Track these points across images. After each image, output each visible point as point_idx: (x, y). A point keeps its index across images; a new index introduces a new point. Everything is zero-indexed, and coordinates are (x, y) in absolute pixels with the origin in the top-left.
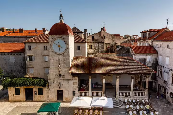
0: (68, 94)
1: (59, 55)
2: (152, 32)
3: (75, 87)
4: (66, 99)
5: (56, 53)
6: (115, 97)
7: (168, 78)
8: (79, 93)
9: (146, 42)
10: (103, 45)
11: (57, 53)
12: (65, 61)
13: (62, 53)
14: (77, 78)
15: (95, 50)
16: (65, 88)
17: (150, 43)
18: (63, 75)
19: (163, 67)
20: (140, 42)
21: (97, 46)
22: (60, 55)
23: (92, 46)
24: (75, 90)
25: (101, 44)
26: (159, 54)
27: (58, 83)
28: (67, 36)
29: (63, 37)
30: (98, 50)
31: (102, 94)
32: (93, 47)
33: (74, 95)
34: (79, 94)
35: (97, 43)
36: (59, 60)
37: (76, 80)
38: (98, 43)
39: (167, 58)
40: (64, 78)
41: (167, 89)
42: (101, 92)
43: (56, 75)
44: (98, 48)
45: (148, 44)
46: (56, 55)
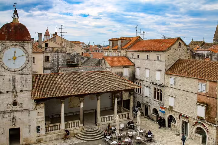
0: (29, 131)
1: (14, 72)
2: (125, 41)
3: (40, 120)
4: (24, 141)
5: (8, 68)
6: (96, 125)
7: (150, 92)
8: (46, 128)
9: (118, 52)
10: (64, 56)
11: (11, 70)
12: (24, 81)
13: (20, 69)
14: (43, 105)
15: (53, 63)
16: (23, 123)
17: (124, 54)
18: (21, 104)
19: (143, 81)
20: (113, 52)
21: (56, 57)
22: (16, 73)
23: (48, 57)
24: (40, 125)
25: (62, 54)
26: (136, 66)
27: (12, 117)
28: (28, 43)
29: (22, 44)
30: (58, 63)
31: (79, 123)
32: (50, 59)
33: (38, 133)
34: (46, 130)
35: (55, 53)
36: (14, 80)
37: (41, 109)
38: (58, 52)
39: (147, 71)
40: (22, 109)
41: (149, 106)
42: (77, 121)
43: (7, 105)
44: (58, 60)
45: (120, 54)
46: (8, 72)
